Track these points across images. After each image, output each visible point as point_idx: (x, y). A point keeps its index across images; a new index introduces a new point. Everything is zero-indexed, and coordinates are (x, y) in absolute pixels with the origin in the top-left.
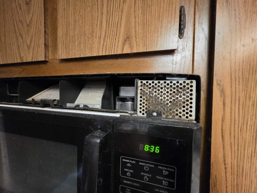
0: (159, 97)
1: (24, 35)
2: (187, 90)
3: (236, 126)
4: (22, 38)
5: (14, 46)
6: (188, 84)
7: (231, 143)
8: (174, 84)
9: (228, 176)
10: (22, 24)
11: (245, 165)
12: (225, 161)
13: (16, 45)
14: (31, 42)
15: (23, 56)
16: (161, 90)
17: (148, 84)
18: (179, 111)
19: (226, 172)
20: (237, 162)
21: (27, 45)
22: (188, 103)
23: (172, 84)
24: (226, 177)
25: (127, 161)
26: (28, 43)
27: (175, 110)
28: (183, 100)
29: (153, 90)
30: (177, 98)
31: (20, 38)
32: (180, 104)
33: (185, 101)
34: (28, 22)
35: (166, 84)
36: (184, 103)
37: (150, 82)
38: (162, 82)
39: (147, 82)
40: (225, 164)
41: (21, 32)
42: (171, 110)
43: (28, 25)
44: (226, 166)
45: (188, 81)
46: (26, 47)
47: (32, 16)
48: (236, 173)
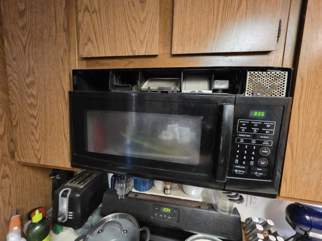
0: (261, 83)
1: (137, 31)
2: (282, 78)
3: (308, 101)
4: (134, 33)
5: (125, 40)
6: (282, 74)
7: (304, 112)
8: (273, 74)
9: (299, 132)
10: (136, 20)
11: (310, 123)
12: (298, 123)
13: (127, 40)
14: (144, 37)
15: (135, 50)
16: (263, 78)
17: (255, 74)
18: (275, 91)
19: (298, 129)
20: (306, 122)
21: (140, 40)
22: (282, 86)
23: (271, 74)
24: (298, 132)
25: (243, 122)
26: (142, 38)
27: (272, 92)
28: (278, 85)
29: (257, 78)
30: (274, 83)
31: (132, 33)
32: (276, 88)
33: (279, 85)
34: (142, 20)
35: (267, 75)
36: (279, 86)
37: (256, 73)
38: (265, 73)
39: (254, 73)
40: (298, 125)
41: (133, 28)
42: (269, 91)
43: (142, 23)
44: (299, 126)
45: (283, 72)
46: (138, 41)
47: (147, 14)
48: (304, 129)
